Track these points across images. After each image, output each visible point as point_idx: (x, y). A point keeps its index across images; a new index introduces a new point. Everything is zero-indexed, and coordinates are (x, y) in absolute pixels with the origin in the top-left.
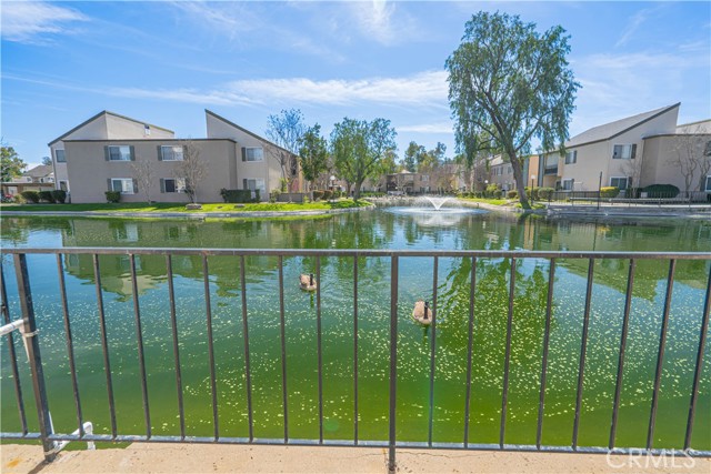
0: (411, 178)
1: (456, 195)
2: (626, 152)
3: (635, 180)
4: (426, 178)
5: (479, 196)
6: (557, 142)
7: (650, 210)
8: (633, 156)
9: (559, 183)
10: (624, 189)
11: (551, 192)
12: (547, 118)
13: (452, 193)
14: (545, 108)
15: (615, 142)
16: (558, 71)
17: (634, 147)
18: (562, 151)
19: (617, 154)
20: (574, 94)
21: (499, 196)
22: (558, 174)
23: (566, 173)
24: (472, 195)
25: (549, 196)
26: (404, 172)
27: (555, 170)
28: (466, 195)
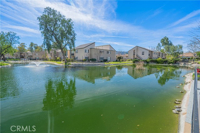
0: (31, 54)
1: (48, 60)
2: (87, 51)
3: (89, 58)
4: (37, 54)
5: (55, 60)
6: (73, 47)
7: (92, 64)
8: (89, 52)
9: (75, 57)
10: (87, 60)
11: (73, 60)
12: (70, 41)
13: (46, 60)
14: (69, 39)
15: (85, 49)
16: (71, 30)
17: (89, 50)
18: (74, 50)
19: (86, 52)
20: (75, 36)
21: (60, 61)
22: (74, 55)
23: (76, 55)
24: (53, 60)
25: (72, 61)
26: (28, 52)
27: (73, 54)
28: (51, 60)
